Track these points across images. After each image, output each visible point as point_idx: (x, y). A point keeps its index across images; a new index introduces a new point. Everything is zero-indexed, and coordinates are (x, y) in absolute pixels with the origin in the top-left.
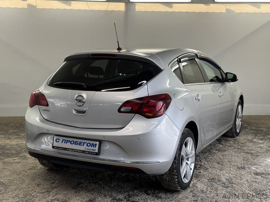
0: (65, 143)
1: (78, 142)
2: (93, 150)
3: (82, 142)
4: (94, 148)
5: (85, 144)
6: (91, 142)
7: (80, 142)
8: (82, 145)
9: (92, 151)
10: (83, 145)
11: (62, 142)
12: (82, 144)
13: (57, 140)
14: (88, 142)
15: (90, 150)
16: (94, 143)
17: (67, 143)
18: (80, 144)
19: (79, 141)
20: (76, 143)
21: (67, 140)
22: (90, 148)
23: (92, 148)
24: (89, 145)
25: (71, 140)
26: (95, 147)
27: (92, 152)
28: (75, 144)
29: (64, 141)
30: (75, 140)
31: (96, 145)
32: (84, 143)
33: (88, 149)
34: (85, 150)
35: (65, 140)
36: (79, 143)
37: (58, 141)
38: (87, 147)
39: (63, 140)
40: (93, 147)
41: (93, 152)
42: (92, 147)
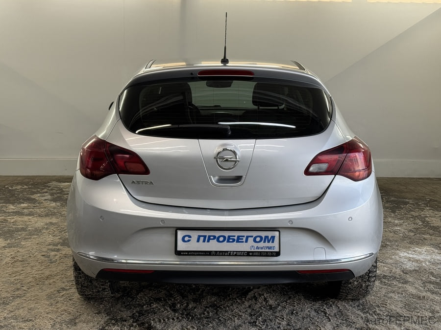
0: (204, 241)
1: (234, 236)
2: (269, 248)
3: (244, 236)
4: (270, 244)
5: (251, 240)
6: (263, 234)
7: (238, 237)
8: (243, 242)
9: (267, 250)
10: (246, 241)
11: (198, 241)
12: (242, 239)
13: (187, 238)
14: (255, 234)
15: (262, 248)
16: (270, 234)
17: (208, 241)
18: (239, 240)
19: (236, 234)
20: (229, 239)
21: (209, 236)
22: (262, 244)
23: (267, 244)
24: (258, 239)
25: (217, 234)
26: (273, 242)
27: (267, 252)
28: (228, 241)
29: (202, 239)
30: (227, 234)
31: (273, 237)
32: (248, 237)
33: (257, 248)
34: (253, 250)
35: (205, 237)
36: (236, 238)
37: (189, 241)
38: (256, 245)
39: (199, 237)
40: (269, 242)
41: (269, 252)
42: (265, 242)
